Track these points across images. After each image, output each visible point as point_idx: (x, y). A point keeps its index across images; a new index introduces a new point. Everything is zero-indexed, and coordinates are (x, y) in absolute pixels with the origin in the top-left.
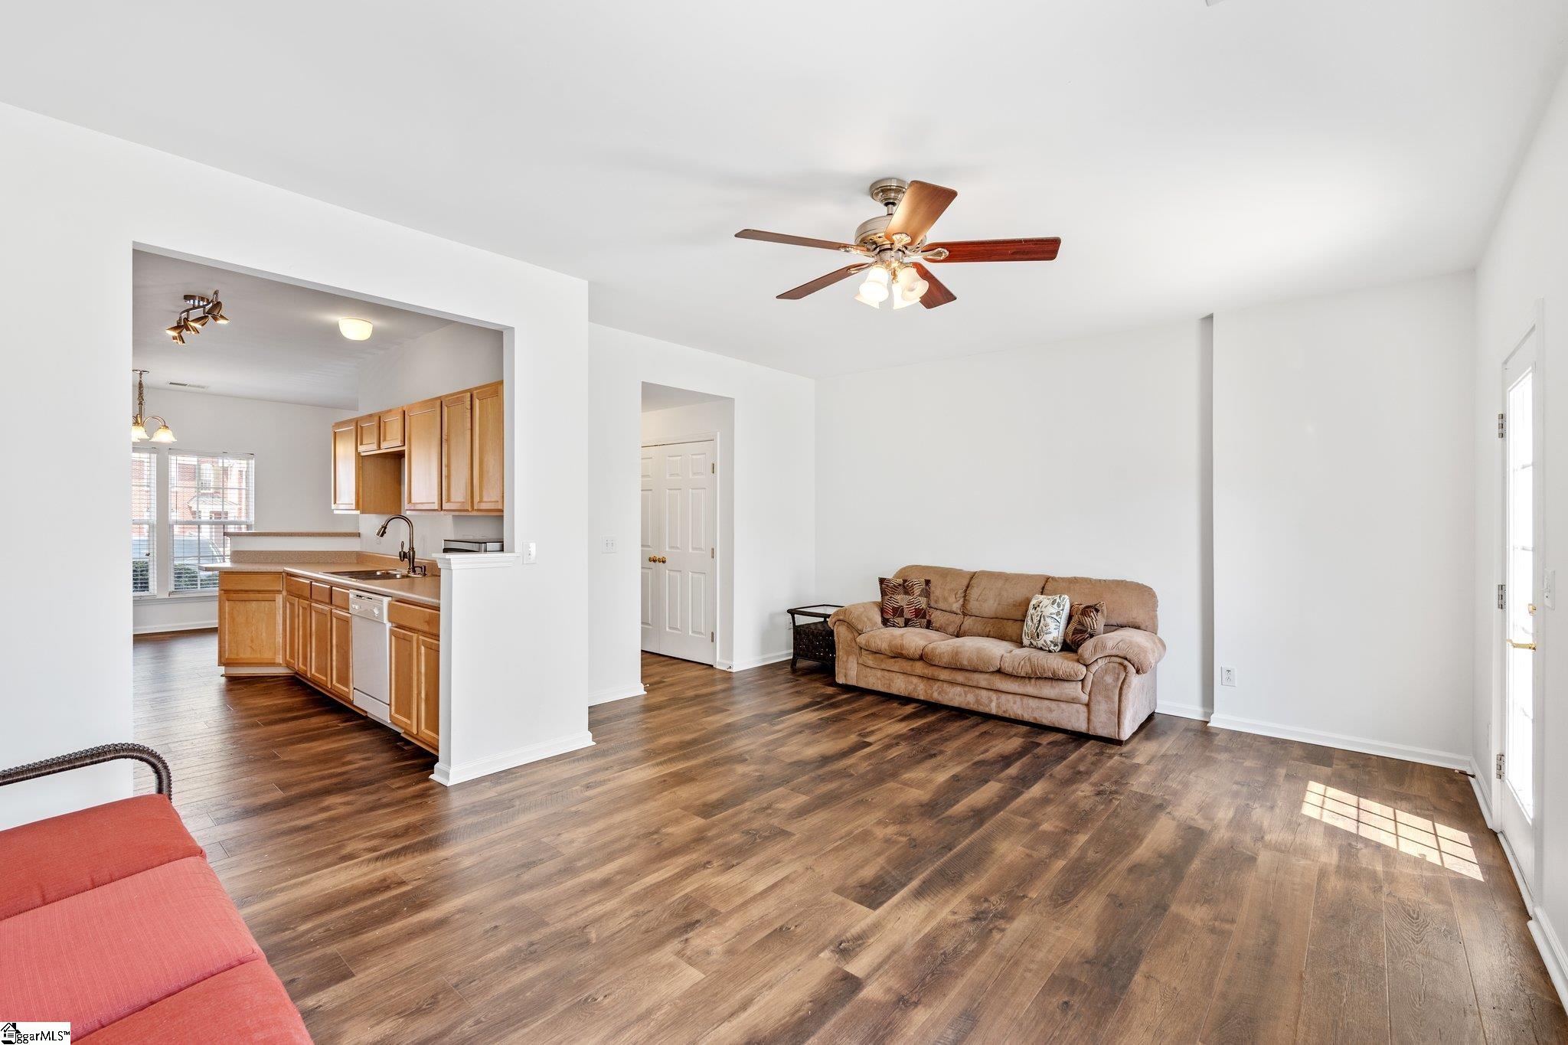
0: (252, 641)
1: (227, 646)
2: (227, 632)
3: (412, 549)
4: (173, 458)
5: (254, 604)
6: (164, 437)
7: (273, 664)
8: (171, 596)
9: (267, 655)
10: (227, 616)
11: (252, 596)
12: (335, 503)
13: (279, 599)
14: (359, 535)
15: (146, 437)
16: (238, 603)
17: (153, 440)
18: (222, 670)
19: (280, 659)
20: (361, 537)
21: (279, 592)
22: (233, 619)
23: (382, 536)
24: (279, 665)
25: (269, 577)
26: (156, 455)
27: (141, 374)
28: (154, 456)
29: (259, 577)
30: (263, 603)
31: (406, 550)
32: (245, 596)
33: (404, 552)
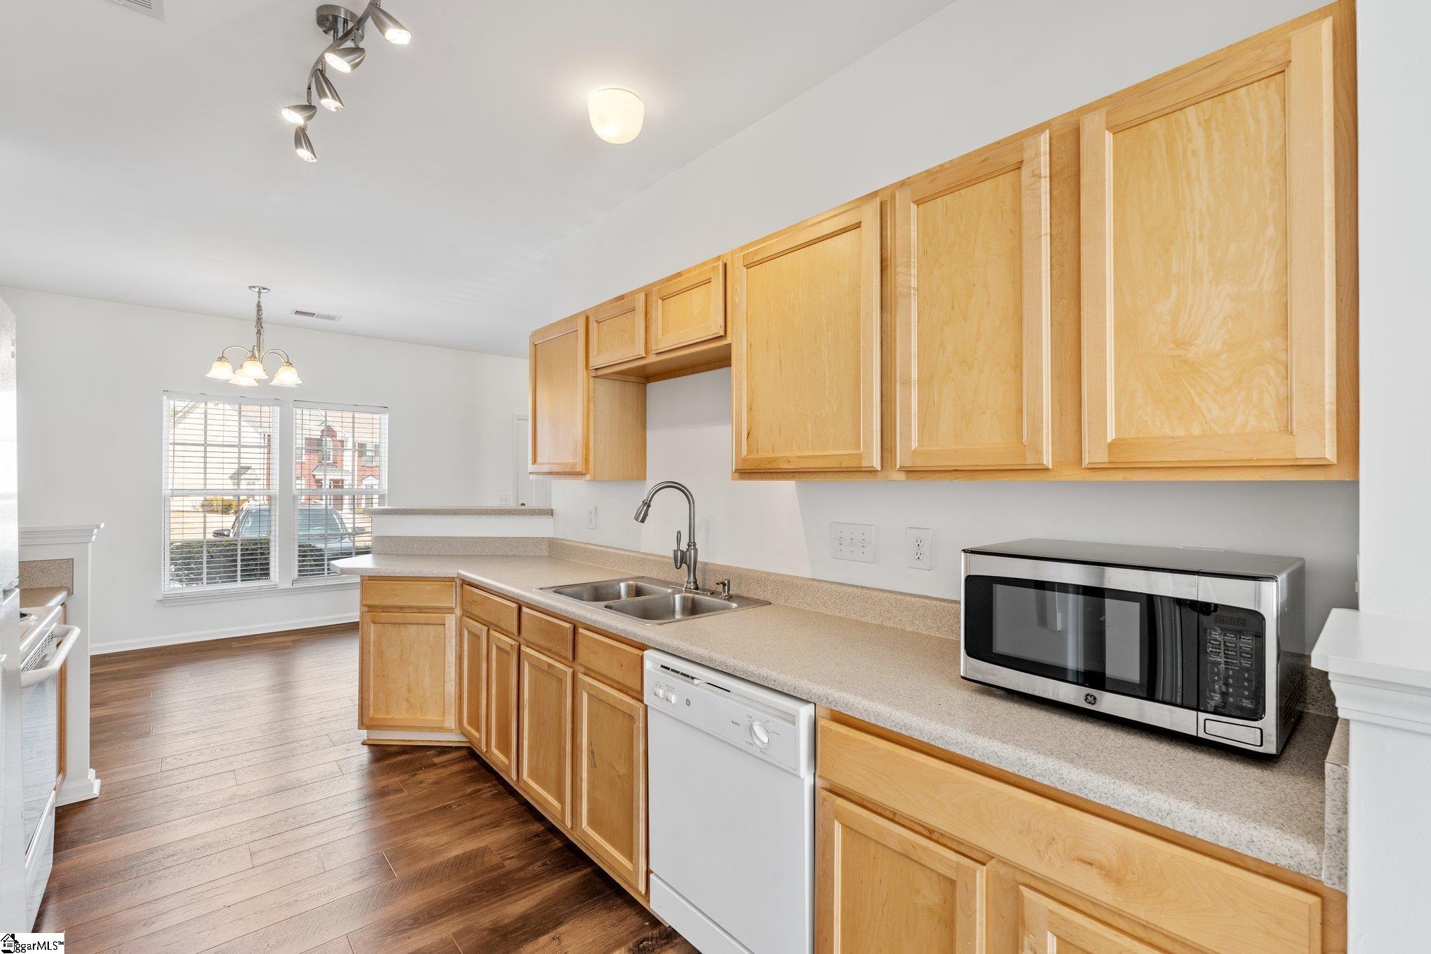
0: (409, 690)
1: (372, 697)
2: (372, 675)
3: (692, 544)
4: (299, 411)
5: (412, 629)
6: (288, 377)
7: (441, 729)
8: (296, 586)
9: (432, 717)
10: (372, 650)
11: (410, 616)
12: (535, 461)
13: (451, 621)
14: (551, 513)
15: (263, 376)
16: (389, 628)
17: (276, 382)
18: (364, 734)
19: (451, 722)
20: (555, 513)
21: (450, 610)
22: (381, 653)
23: (643, 521)
24: (451, 731)
25: (436, 586)
26: (279, 408)
27: (259, 292)
28: (277, 409)
29: (422, 585)
30: (426, 627)
31: (684, 547)
32: (398, 617)
33: (682, 552)
